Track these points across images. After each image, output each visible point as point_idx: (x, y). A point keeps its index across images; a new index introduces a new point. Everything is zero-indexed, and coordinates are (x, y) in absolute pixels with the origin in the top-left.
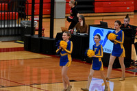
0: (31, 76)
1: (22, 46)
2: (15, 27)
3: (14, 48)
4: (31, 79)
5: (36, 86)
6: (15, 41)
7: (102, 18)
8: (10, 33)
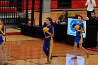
0: (26, 53)
1: (20, 31)
2: (15, 18)
3: (14, 33)
4: (26, 55)
5: (29, 60)
6: (14, 28)
7: (76, 12)
8: (11, 22)
